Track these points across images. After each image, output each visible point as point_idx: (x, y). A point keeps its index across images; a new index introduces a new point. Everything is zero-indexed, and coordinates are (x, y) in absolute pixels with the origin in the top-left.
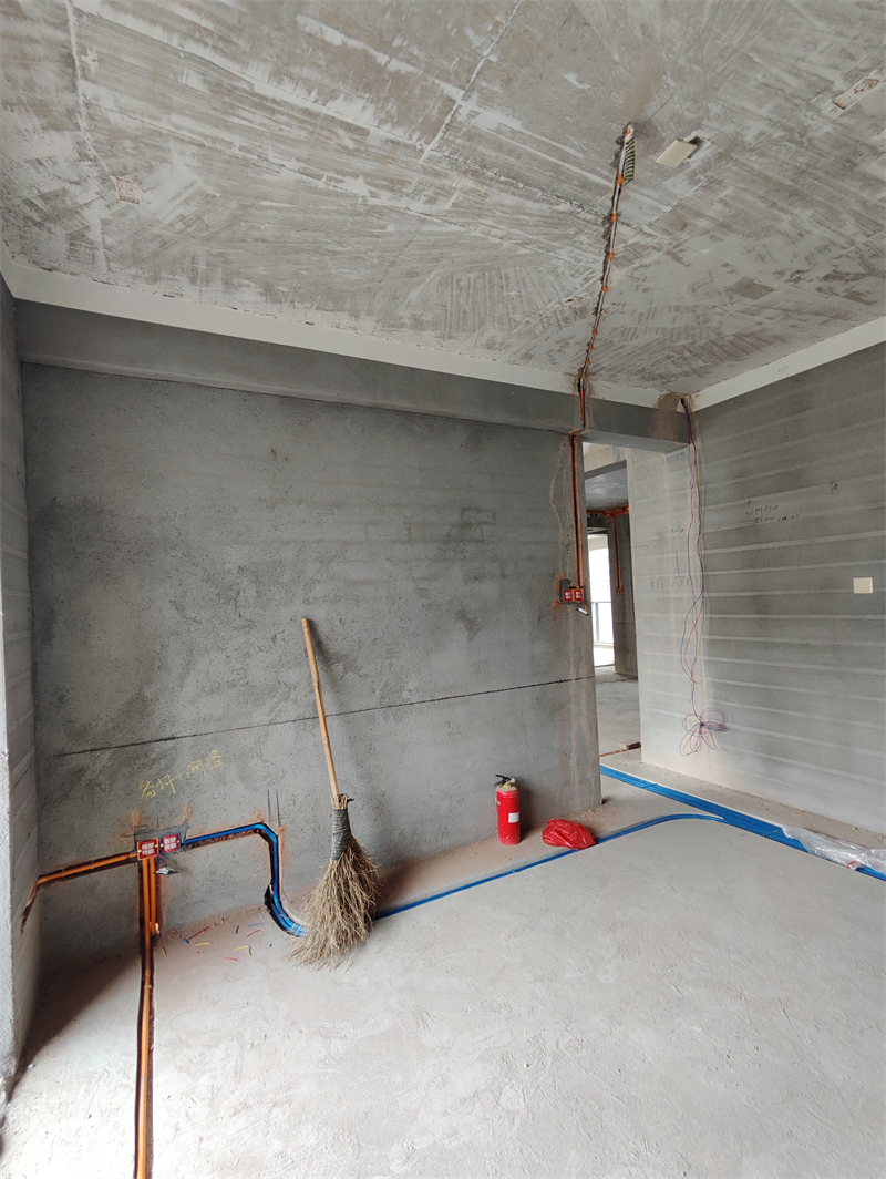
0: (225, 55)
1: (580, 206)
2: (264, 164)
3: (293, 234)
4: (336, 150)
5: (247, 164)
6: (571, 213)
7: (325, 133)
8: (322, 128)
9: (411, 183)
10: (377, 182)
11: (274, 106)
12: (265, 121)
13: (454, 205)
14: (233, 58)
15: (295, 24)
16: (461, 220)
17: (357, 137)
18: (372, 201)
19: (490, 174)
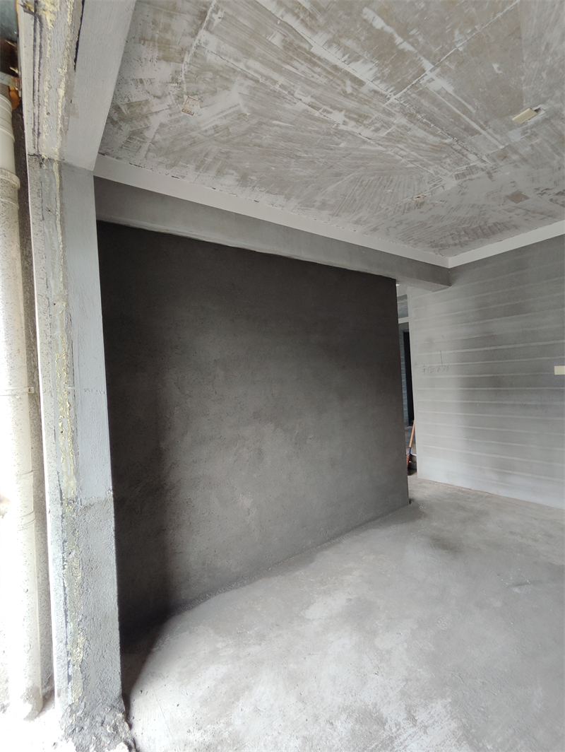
0: (306, 26)
1: (457, 141)
2: (289, 97)
3: (282, 144)
4: (339, 93)
5: (279, 96)
6: (450, 145)
7: (339, 82)
8: (338, 78)
9: (370, 118)
10: (352, 115)
11: (317, 61)
12: (307, 70)
13: (388, 134)
14: (310, 28)
15: (360, 12)
16: (387, 144)
17: (356, 87)
18: (342, 127)
19: (419, 117)
